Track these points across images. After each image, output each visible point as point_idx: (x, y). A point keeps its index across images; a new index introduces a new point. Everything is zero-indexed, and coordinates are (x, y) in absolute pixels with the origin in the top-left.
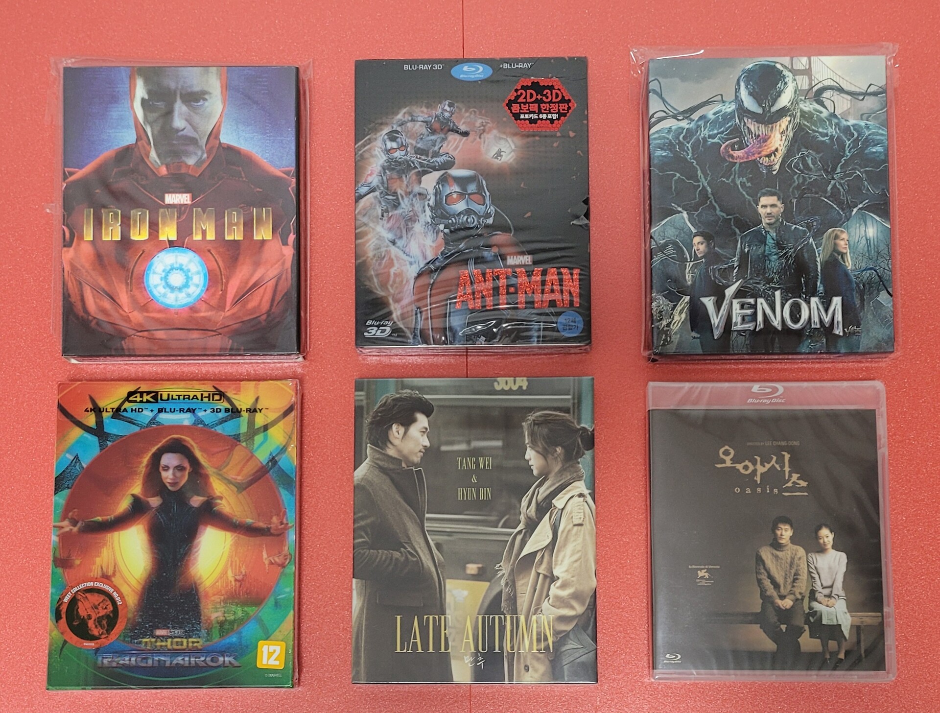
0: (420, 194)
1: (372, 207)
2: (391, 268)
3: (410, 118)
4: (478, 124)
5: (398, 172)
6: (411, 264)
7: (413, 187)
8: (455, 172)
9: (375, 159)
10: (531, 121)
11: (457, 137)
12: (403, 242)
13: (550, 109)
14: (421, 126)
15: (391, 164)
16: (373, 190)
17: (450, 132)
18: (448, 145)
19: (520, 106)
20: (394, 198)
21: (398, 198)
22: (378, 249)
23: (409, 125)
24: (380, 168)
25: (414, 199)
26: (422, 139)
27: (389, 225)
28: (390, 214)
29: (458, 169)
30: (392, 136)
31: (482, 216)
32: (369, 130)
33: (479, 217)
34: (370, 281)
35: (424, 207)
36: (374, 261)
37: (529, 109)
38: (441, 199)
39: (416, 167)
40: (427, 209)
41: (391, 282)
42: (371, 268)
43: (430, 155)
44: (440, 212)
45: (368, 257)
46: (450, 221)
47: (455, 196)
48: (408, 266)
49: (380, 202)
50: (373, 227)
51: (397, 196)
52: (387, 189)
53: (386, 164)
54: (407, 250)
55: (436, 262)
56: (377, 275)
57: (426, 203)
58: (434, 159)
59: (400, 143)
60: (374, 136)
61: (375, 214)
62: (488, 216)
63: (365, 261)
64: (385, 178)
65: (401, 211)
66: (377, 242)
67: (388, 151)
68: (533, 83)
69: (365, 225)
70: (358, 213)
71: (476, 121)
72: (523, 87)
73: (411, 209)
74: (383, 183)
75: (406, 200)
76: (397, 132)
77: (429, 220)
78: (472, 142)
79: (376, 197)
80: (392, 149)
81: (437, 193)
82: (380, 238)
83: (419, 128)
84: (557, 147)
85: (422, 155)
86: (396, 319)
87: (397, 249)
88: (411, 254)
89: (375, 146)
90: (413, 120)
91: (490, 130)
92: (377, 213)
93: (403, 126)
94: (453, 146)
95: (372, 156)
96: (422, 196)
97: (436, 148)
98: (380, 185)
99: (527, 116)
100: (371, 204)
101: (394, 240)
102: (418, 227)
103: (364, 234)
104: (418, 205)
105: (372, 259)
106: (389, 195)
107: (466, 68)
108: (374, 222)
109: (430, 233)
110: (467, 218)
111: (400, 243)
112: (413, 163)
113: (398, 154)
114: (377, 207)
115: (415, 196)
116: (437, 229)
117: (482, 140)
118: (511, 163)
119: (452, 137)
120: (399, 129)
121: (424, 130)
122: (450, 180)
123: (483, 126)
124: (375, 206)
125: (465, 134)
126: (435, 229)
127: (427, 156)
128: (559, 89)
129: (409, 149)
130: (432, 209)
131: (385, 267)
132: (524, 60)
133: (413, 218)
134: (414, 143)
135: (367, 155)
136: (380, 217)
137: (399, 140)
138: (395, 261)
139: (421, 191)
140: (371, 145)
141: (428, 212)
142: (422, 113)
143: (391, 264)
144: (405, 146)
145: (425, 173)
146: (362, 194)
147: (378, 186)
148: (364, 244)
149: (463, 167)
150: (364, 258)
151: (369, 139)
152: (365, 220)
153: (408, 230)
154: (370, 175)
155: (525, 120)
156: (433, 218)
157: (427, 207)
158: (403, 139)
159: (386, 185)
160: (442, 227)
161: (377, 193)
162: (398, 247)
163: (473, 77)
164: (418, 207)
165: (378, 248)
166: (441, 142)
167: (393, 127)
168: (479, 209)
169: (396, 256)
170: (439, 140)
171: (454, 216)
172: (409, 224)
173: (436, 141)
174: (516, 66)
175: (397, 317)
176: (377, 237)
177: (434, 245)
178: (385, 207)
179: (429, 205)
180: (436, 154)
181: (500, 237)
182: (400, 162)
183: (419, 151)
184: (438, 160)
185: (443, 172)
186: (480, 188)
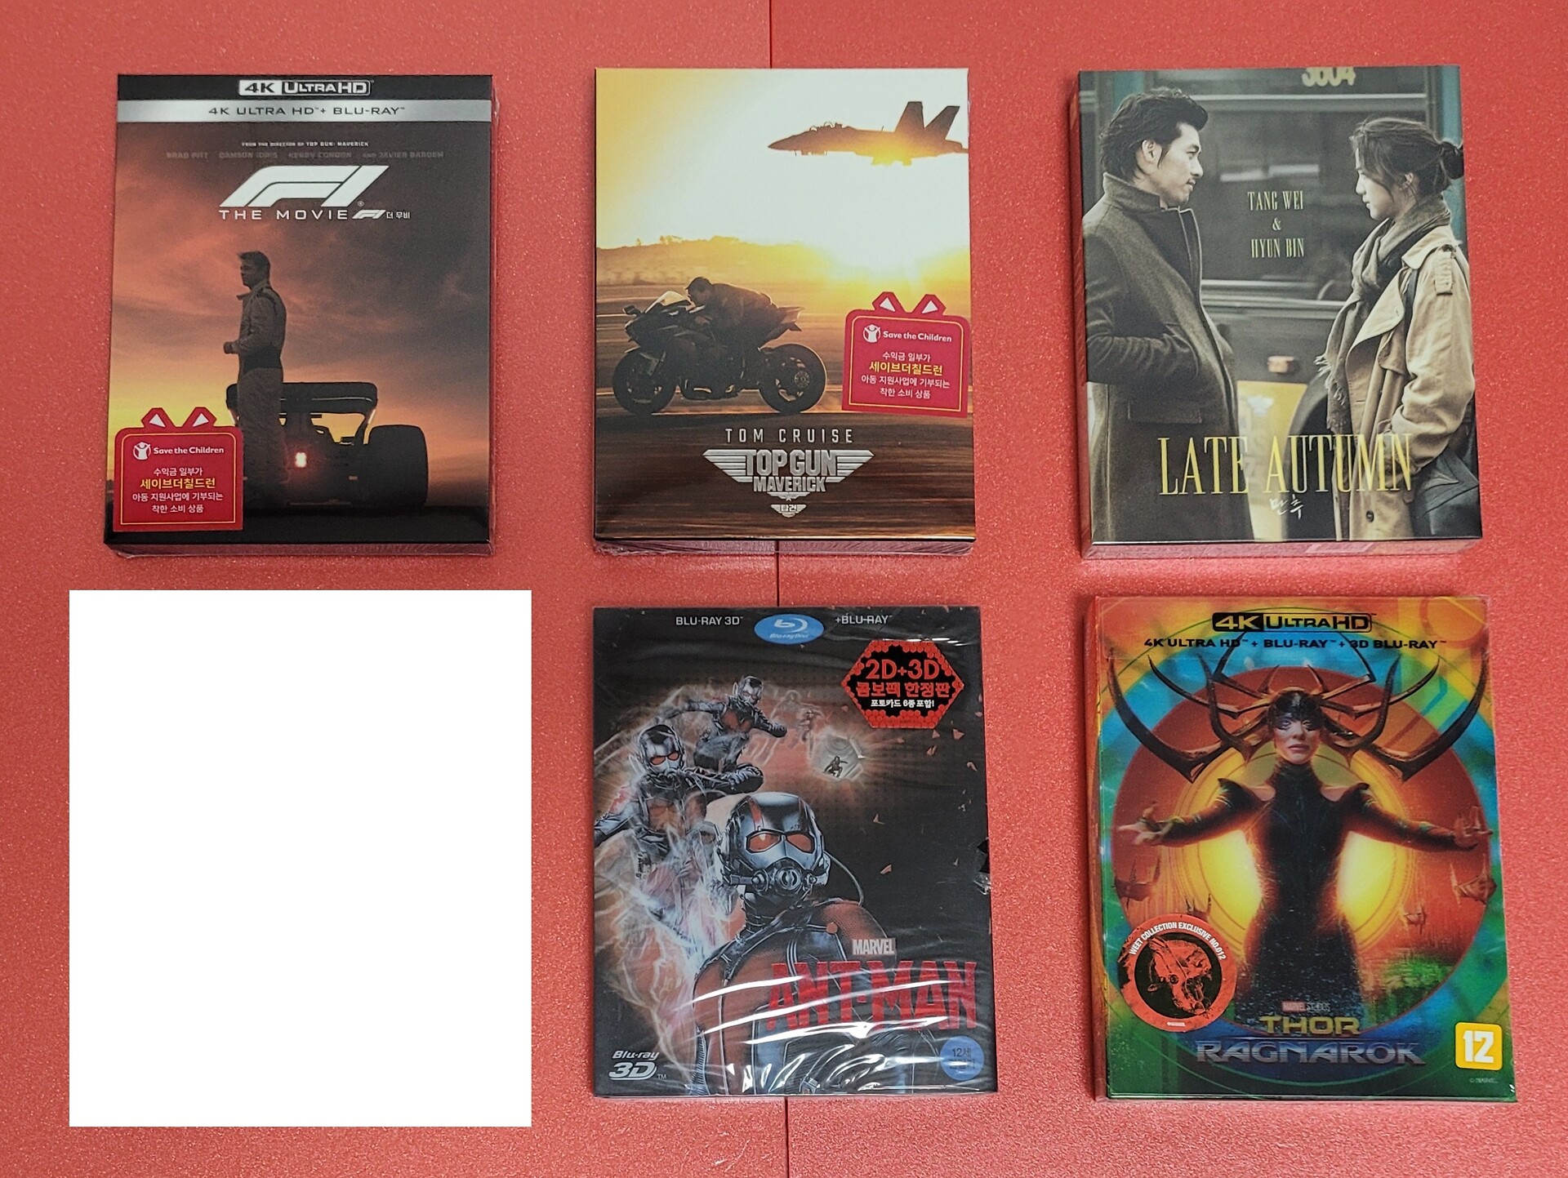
0: (704, 833)
1: (623, 856)
2: (655, 959)
3: (686, 706)
4: (800, 716)
5: (667, 796)
6: (689, 951)
7: (691, 821)
8: (763, 796)
9: (628, 773)
10: (890, 711)
11: (766, 736)
12: (676, 915)
13: (920, 692)
14: (704, 717)
15: (655, 783)
16: (624, 827)
17: (754, 730)
18: (750, 751)
19: (871, 686)
20: (661, 839)
21: (666, 841)
22: (634, 926)
23: (685, 716)
24: (635, 789)
25: (694, 843)
26: (706, 740)
27: (651, 886)
28: (654, 867)
29: (767, 791)
30: (657, 735)
31: (810, 872)
32: (618, 724)
33: (805, 873)
34: (619, 982)
35: (711, 856)
36: (626, 947)
37: (885, 692)
38: (740, 842)
39: (697, 788)
40: (716, 857)
41: (655, 985)
42: (622, 958)
43: (721, 766)
44: (738, 864)
45: (616, 941)
46: (755, 880)
47: (763, 837)
48: (685, 954)
49: (636, 847)
50: (625, 889)
51: (665, 836)
52: (649, 824)
53: (646, 782)
54: (683, 929)
55: (732, 949)
56: (632, 973)
57: (715, 849)
58: (729, 774)
59: (670, 746)
60: (627, 736)
61: (627, 867)
62: (818, 871)
63: (611, 946)
64: (644, 806)
65: (673, 861)
66: (631, 914)
67: (650, 761)
68: (891, 648)
69: (612, 885)
70: (599, 864)
71: (797, 711)
72: (875, 655)
73: (689, 859)
74: (641, 814)
75: (680, 843)
76: (665, 728)
77: (720, 878)
78: (791, 746)
79: (629, 838)
80: (657, 756)
81: (733, 831)
82: (637, 908)
83: (702, 722)
84: (934, 755)
85: (707, 768)
86: (664, 1049)
87: (665, 927)
88: (689, 936)
89: (628, 752)
90: (691, 709)
91: (821, 725)
92: (632, 865)
93: (675, 719)
94: (759, 752)
95: (624, 769)
96: (708, 836)
97: (731, 756)
98: (636, 818)
99: (882, 703)
100: (621, 850)
101: (661, 912)
102: (701, 891)
103: (609, 901)
104: (701, 851)
105: (622, 944)
106: (651, 834)
107: (779, 623)
108: (626, 881)
109: (722, 900)
110: (785, 875)
111: (670, 917)
112: (692, 780)
113: (666, 766)
114: (632, 855)
115: (695, 836)
116: (733, 892)
117: (808, 742)
118: (856, 783)
119: (757, 736)
120: (668, 723)
121: (710, 725)
122: (754, 809)
123: (809, 719)
124: (628, 853)
125: (779, 733)
126: (729, 893)
127: (716, 769)
128: (935, 659)
129: (684, 758)
130: (724, 858)
131: (645, 959)
132: (875, 611)
133: (693, 875)
134: (694, 747)
135: (613, 767)
136: (637, 872)
137: (668, 742)
138: (662, 948)
139: (706, 828)
140: (621, 749)
141: (718, 864)
142: (707, 696)
143: (656, 953)
144: (678, 752)
145: (713, 797)
146: (606, 832)
147: (632, 819)
148: (609, 918)
149: (776, 787)
150: (608, 943)
151: (618, 740)
152: (611, 876)
153: (685, 893)
154: (620, 800)
155: (879, 708)
156: (727, 874)
157: (715, 854)
158: (675, 739)
159: (646, 818)
160: (741, 889)
161: (631, 832)
162: (668, 924)
163: (791, 637)
164: (700, 855)
165: (632, 926)
166: (738, 746)
167: (657, 720)
168: (806, 859)
169: (664, 939)
170: (735, 743)
171: (762, 870)
172: (687, 884)
173: (730, 744)
174: (862, 619)
175: (667, 1046)
176: (632, 905)
177: (728, 920)
178: (645, 855)
179: (719, 853)
180: (731, 767)
181: (840, 907)
182: (670, 779)
183: (702, 761)
184: (734, 775)
185: (743, 795)
186: (805, 822)
